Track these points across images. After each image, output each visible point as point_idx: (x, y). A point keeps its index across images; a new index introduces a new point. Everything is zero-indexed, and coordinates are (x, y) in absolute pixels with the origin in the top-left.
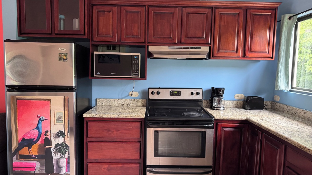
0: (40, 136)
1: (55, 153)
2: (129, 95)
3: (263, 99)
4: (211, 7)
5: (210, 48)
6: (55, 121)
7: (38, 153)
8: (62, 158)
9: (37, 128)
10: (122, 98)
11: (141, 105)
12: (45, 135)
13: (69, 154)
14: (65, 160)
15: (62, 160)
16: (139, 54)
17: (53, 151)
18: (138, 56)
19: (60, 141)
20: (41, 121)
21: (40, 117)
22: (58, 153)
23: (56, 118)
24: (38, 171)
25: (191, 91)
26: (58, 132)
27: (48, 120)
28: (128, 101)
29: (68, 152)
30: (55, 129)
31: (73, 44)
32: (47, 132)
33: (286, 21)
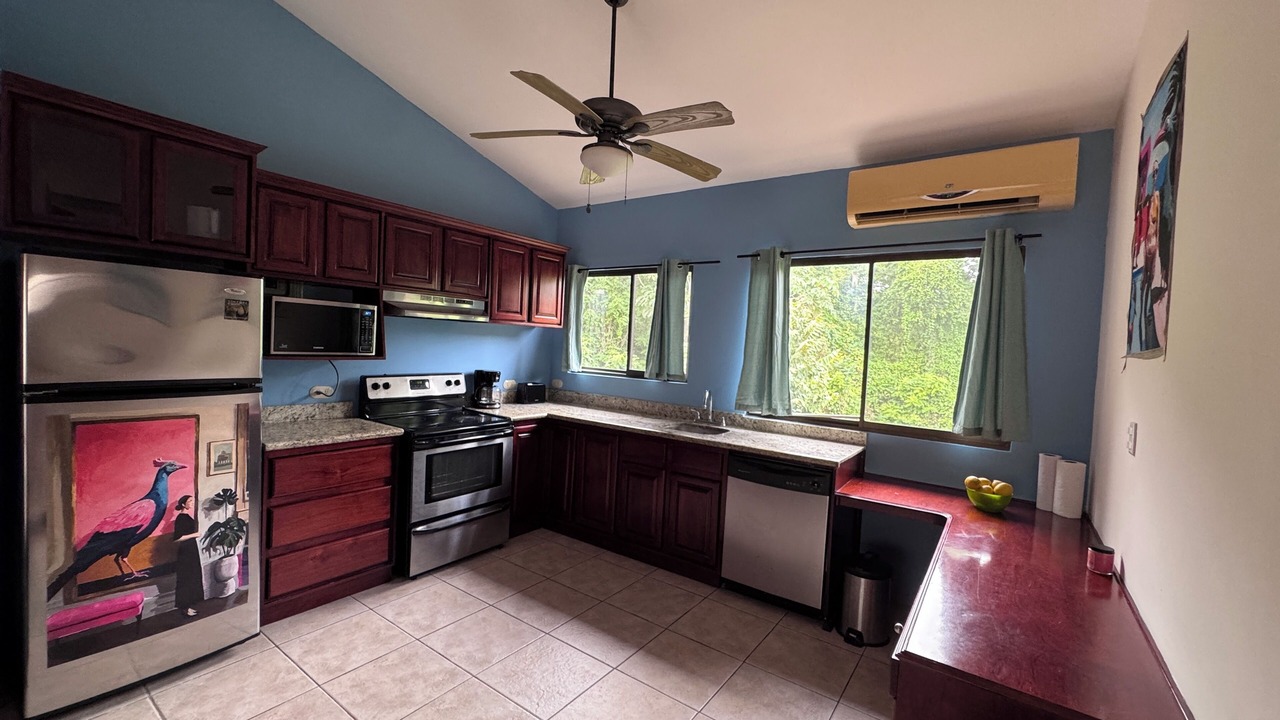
0: (160, 513)
1: (207, 549)
2: (310, 395)
3: (544, 386)
4: (488, 237)
5: (486, 304)
6: (209, 468)
7: (151, 562)
8: (228, 555)
9: (154, 494)
10: (294, 404)
11: (342, 415)
12: (179, 507)
13: (246, 543)
14: (235, 559)
15: (227, 561)
16: (376, 308)
17: (200, 546)
18: (373, 312)
19: (221, 515)
20: (164, 475)
21: (163, 463)
22: (218, 547)
23: (214, 459)
24: (152, 611)
25: (449, 378)
26: (218, 495)
27: (190, 468)
28: (310, 409)
29: (244, 538)
30: (209, 488)
31: (262, 280)
32: (185, 499)
33: (575, 275)
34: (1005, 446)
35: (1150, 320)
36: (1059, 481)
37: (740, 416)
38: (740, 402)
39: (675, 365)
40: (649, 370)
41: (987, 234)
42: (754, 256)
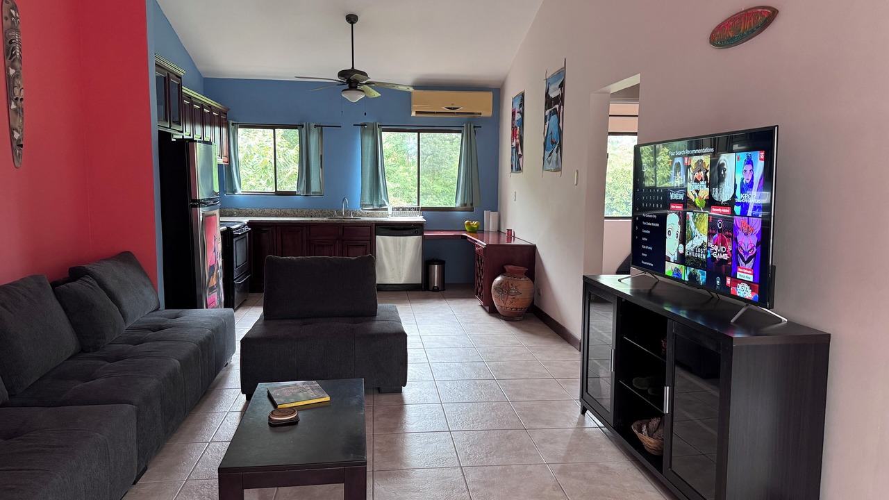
33: (231, 126)
34: (472, 210)
35: (518, 163)
36: (491, 219)
37: (359, 211)
38: (362, 203)
39: (315, 186)
40: (302, 189)
41: (464, 125)
42: (363, 125)
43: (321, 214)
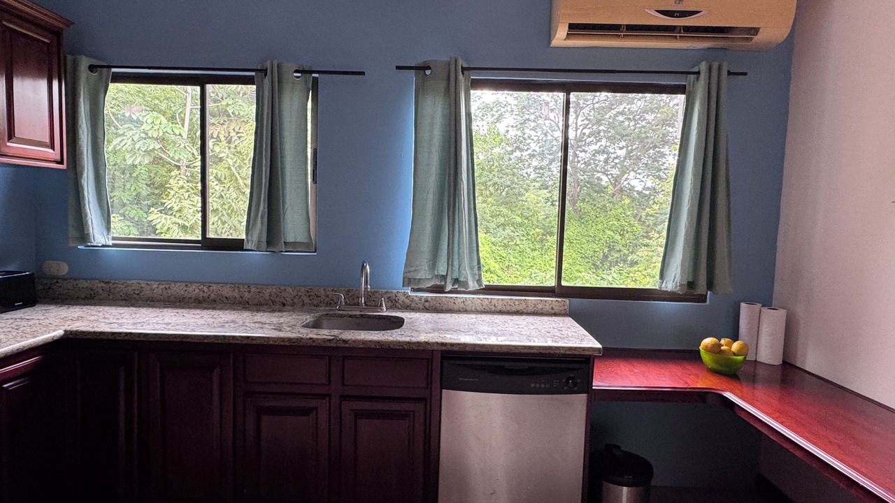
33: (84, 74)
34: (702, 298)
36: (765, 330)
37: (404, 294)
38: (410, 275)
39: (295, 226)
40: (255, 237)
41: (703, 67)
42: (421, 68)
43: (307, 300)
